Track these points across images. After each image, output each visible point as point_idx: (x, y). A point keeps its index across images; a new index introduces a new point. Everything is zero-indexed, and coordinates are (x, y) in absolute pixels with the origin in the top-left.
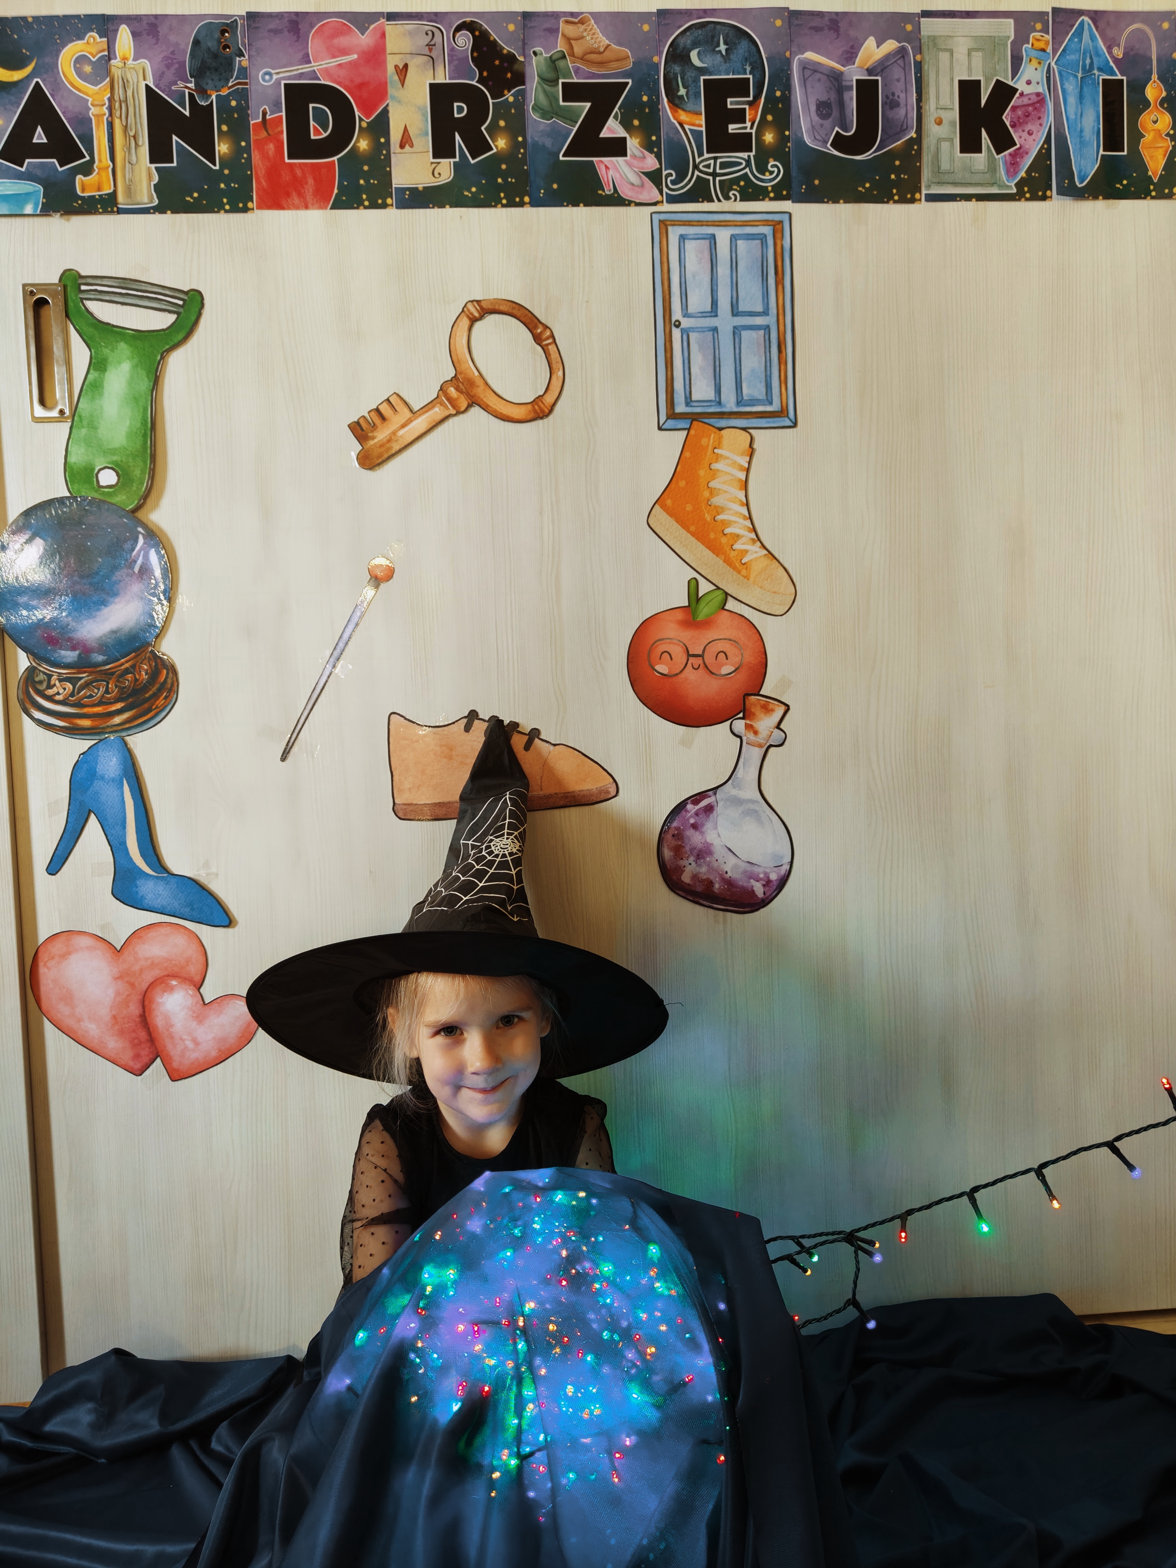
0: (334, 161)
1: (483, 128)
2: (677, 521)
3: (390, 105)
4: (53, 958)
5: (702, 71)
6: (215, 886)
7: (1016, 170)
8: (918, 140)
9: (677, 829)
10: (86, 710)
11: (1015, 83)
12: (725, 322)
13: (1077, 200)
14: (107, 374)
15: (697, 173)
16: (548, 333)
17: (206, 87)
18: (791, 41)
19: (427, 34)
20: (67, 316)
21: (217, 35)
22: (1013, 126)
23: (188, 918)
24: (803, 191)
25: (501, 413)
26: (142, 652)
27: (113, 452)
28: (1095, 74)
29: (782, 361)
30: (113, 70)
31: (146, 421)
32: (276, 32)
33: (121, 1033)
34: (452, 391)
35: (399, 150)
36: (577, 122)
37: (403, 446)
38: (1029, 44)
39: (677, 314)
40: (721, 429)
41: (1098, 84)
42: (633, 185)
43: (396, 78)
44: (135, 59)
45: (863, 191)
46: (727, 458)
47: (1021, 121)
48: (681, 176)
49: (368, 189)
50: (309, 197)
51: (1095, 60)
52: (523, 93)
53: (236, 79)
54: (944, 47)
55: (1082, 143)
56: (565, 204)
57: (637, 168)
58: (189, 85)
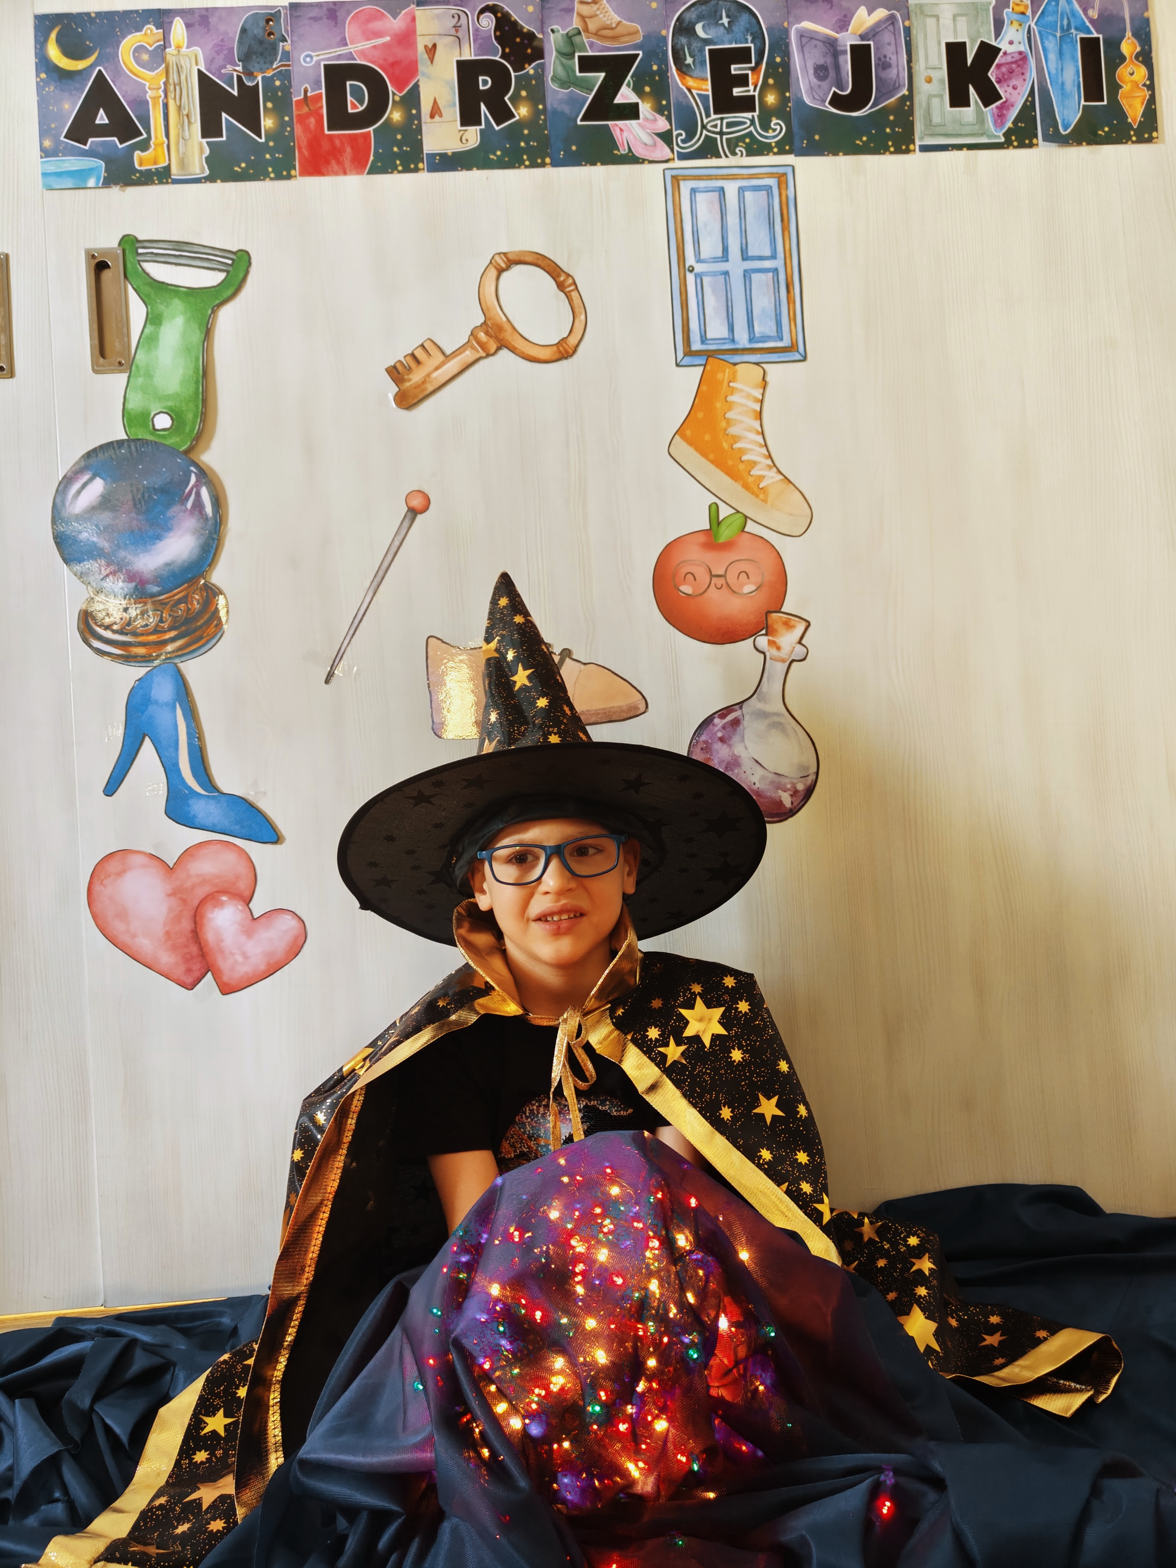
0: (370, 132)
1: (506, 99)
2: (697, 449)
3: (421, 80)
4: (109, 876)
5: (706, 42)
6: (262, 805)
7: (1003, 121)
8: (910, 97)
9: (706, 742)
10: (141, 639)
11: (998, 44)
12: (736, 266)
13: (1062, 146)
14: (162, 328)
15: (705, 132)
16: (570, 281)
17: (252, 70)
18: (788, 13)
19: (453, 17)
20: (125, 277)
21: (262, 23)
22: (999, 82)
23: (238, 835)
24: (804, 145)
25: (528, 355)
26: (194, 583)
27: (168, 397)
28: (1072, 34)
29: (790, 300)
30: (168, 57)
31: (198, 369)
32: (315, 19)
33: (174, 948)
34: (482, 336)
35: (429, 120)
36: (592, 90)
37: (437, 386)
38: (1009, 8)
39: (690, 260)
40: (735, 364)
41: (1077, 42)
42: (646, 144)
43: (426, 56)
44: (188, 47)
45: (861, 144)
46: (741, 391)
47: (1006, 77)
48: (691, 135)
49: (401, 155)
50: (347, 164)
51: (1072, 21)
52: (542, 67)
53: (280, 61)
54: (930, 14)
55: (1064, 94)
56: (583, 163)
57: (651, 130)
58: (237, 68)
